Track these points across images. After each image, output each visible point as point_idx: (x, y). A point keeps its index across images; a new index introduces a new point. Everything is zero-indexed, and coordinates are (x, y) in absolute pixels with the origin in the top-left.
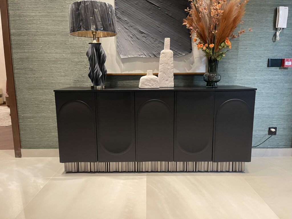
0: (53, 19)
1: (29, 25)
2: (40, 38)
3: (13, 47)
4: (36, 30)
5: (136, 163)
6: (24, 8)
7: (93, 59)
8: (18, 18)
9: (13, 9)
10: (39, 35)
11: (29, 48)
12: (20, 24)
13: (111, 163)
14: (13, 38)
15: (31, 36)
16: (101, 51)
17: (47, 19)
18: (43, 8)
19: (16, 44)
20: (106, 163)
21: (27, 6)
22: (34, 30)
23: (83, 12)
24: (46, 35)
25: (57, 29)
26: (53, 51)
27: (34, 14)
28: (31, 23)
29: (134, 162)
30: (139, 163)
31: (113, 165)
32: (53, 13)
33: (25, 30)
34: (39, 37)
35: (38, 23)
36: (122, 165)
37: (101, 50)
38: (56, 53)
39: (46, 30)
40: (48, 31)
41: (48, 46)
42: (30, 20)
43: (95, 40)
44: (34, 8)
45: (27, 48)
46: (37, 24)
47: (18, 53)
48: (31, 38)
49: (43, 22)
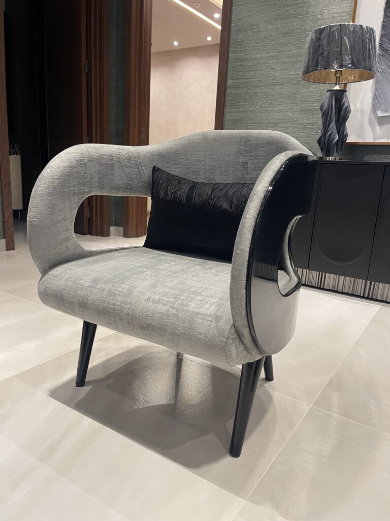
0: (284, 60)
1: (251, 73)
2: (262, 91)
3: (227, 104)
4: (258, 79)
5: (369, 282)
6: (249, 48)
7: (329, 114)
8: (239, 64)
9: (234, 51)
10: (261, 86)
11: (246, 105)
12: (241, 71)
13: (327, 274)
14: (228, 92)
15: (251, 88)
16: (344, 103)
17: (275, 61)
18: (274, 45)
19: (232, 100)
20: (321, 273)
21: (252, 44)
22: (256, 79)
23: (325, 42)
24: (271, 85)
25: (286, 75)
26: (276, 108)
27: (259, 56)
28: (253, 69)
29: (364, 281)
30: (373, 283)
31: (330, 279)
32: (285, 51)
33: (245, 80)
34: (261, 89)
35: (264, 68)
36: (344, 281)
37: (344, 100)
38: (280, 111)
39: (272, 78)
40: (274, 79)
41: (270, 101)
42: (254, 65)
43: (338, 86)
44: (261, 46)
45: (243, 105)
46: (262, 70)
47: (231, 112)
48: (251, 91)
49: (270, 66)
